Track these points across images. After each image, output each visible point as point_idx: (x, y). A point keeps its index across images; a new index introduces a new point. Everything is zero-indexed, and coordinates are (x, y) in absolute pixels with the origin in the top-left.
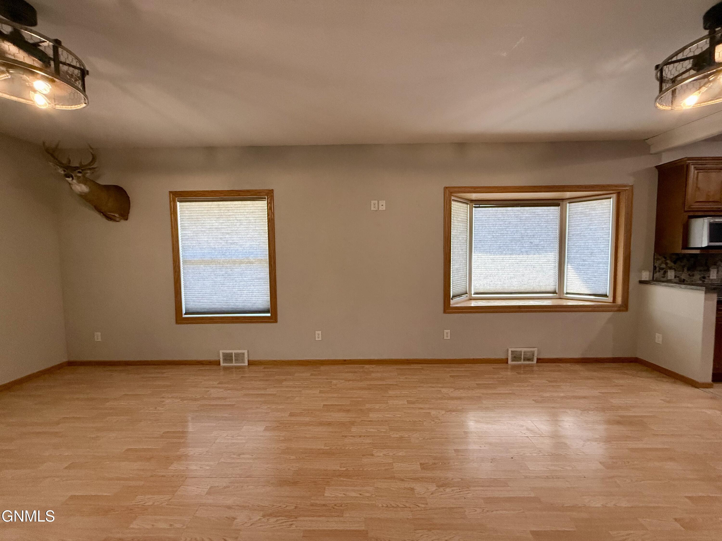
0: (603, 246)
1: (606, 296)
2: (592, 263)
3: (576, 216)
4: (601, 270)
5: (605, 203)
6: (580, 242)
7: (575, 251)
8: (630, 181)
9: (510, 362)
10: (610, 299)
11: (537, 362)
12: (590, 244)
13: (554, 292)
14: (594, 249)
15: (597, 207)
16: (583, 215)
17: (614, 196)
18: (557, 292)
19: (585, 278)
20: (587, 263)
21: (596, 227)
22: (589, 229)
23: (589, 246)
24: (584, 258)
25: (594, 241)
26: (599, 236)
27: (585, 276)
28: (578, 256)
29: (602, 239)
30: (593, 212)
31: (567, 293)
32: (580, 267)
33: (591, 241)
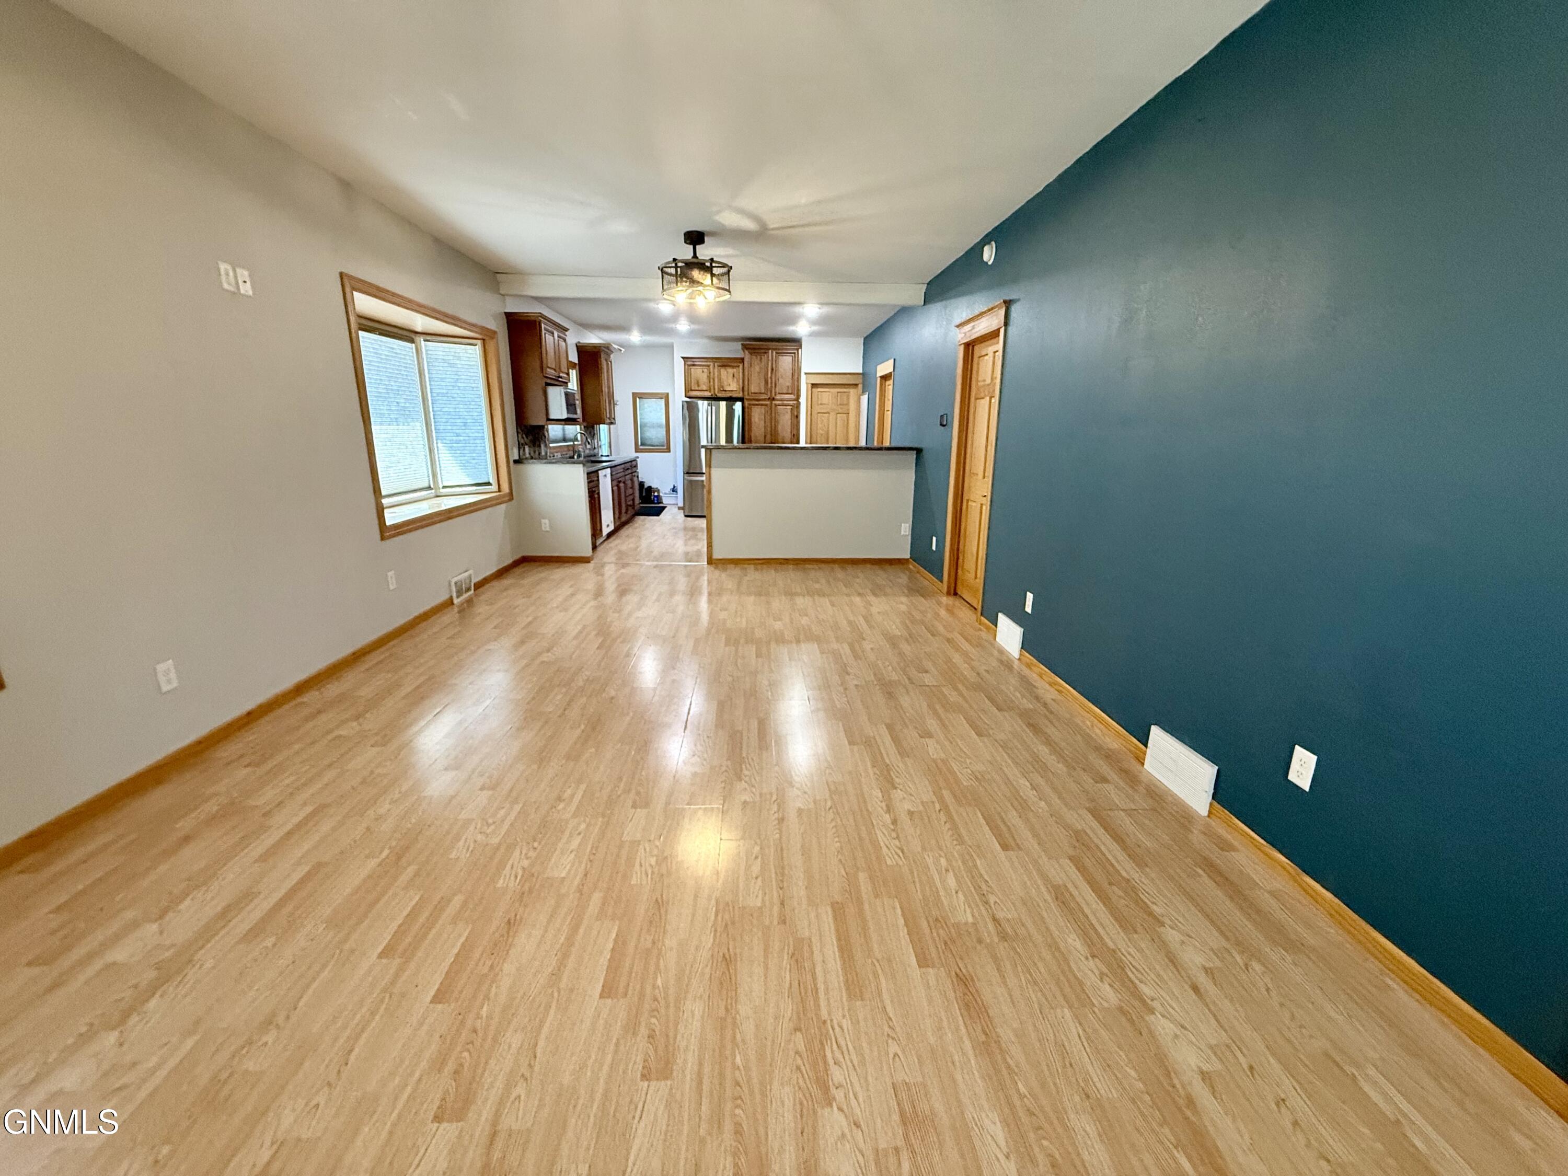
0: (476, 414)
1: (488, 484)
2: (467, 438)
3: (437, 364)
4: (479, 448)
5: (470, 351)
6: (449, 406)
7: (444, 420)
8: (492, 325)
9: (456, 601)
10: (494, 487)
11: (475, 590)
12: (461, 410)
13: (429, 488)
14: (466, 417)
15: (461, 355)
16: (446, 365)
17: (479, 342)
18: (432, 486)
19: (464, 462)
20: (462, 438)
21: (465, 385)
22: (457, 388)
23: (461, 414)
24: (457, 431)
25: (466, 407)
26: (470, 400)
27: (462, 458)
28: (450, 428)
29: (473, 403)
30: (458, 362)
31: (444, 487)
32: (455, 445)
33: (462, 406)
